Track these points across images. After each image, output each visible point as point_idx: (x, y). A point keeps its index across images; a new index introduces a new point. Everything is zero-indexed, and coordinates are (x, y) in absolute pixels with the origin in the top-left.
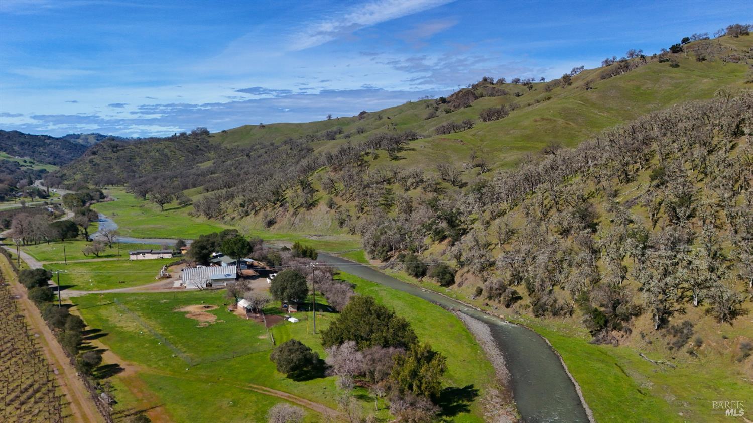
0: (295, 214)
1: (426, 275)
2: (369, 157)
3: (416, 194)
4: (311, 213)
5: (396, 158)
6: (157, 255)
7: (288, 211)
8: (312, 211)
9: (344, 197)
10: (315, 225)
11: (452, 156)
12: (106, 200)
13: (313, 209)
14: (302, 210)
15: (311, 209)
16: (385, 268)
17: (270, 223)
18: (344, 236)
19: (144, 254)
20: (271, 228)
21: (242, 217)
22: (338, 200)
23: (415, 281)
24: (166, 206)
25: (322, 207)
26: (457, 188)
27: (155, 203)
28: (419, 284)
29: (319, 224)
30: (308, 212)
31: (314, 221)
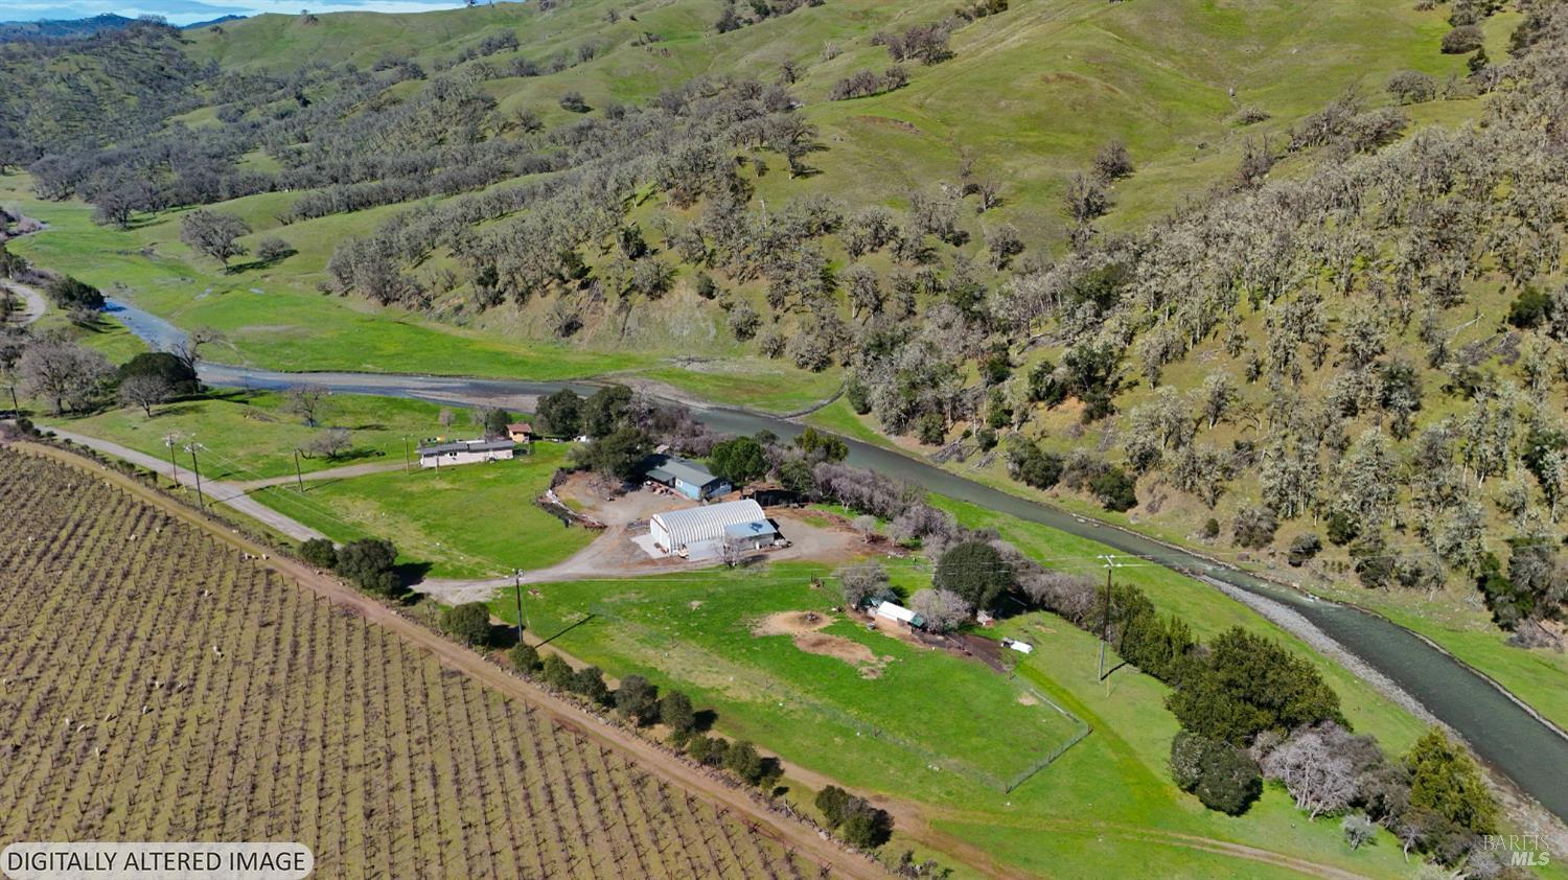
0: (625, 307)
1: (1058, 482)
2: (746, 169)
3: (880, 264)
4: (661, 307)
5: (801, 172)
6: (482, 454)
7: (605, 300)
8: (662, 301)
9: (731, 268)
10: (677, 333)
11: (907, 164)
13: (665, 296)
14: (638, 299)
15: (660, 297)
16: (944, 459)
17: (571, 327)
18: (750, 363)
19: (453, 453)
20: (575, 337)
21: (484, 307)
22: (717, 277)
23: (1044, 496)
24: (235, 260)
25: (684, 293)
26: (951, 246)
28: (1055, 503)
29: (685, 333)
30: (654, 303)
31: (672, 324)
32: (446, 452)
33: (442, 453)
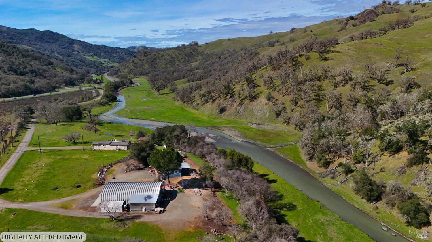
0: (241, 104)
1: (381, 199)
2: (302, 58)
3: (345, 90)
4: (253, 105)
5: (325, 59)
6: (115, 147)
7: (235, 102)
8: (254, 102)
9: (280, 92)
10: (256, 114)
11: (374, 56)
12: (133, 85)
13: (255, 101)
14: (247, 101)
15: (254, 101)
17: (222, 110)
18: (279, 126)
19: (104, 145)
20: (223, 114)
21: (204, 104)
22: (275, 94)
24: (161, 92)
25: (262, 100)
26: (384, 86)
27: (154, 90)
29: (259, 114)
30: (251, 103)
31: (255, 111)
32: (102, 144)
33: (100, 145)
